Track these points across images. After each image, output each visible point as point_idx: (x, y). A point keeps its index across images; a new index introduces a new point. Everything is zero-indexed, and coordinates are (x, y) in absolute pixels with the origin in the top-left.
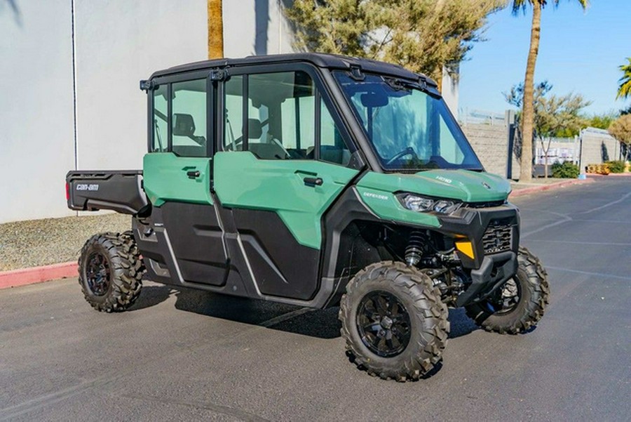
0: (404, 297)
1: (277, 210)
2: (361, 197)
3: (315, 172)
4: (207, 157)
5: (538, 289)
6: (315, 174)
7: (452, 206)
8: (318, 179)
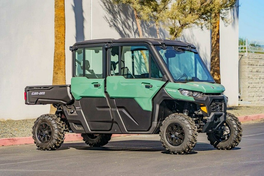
0: (182, 124)
1: (134, 97)
2: (167, 91)
3: (149, 83)
4: (103, 78)
5: (237, 129)
6: (150, 84)
7: (199, 94)
8: (151, 85)
